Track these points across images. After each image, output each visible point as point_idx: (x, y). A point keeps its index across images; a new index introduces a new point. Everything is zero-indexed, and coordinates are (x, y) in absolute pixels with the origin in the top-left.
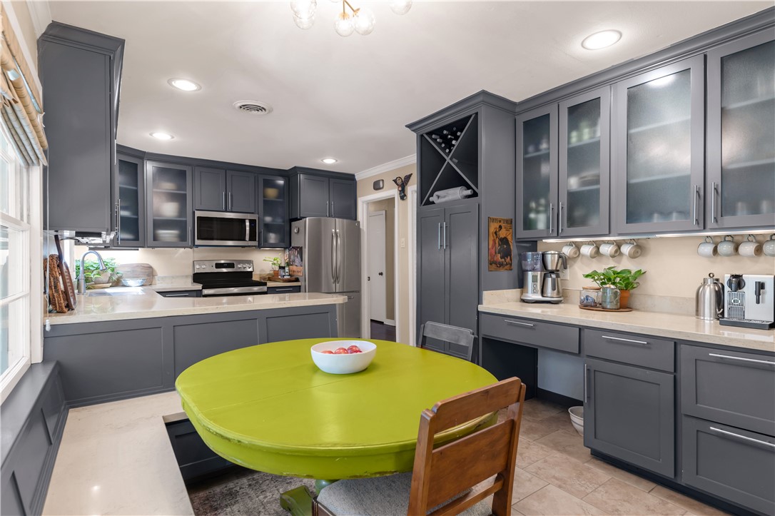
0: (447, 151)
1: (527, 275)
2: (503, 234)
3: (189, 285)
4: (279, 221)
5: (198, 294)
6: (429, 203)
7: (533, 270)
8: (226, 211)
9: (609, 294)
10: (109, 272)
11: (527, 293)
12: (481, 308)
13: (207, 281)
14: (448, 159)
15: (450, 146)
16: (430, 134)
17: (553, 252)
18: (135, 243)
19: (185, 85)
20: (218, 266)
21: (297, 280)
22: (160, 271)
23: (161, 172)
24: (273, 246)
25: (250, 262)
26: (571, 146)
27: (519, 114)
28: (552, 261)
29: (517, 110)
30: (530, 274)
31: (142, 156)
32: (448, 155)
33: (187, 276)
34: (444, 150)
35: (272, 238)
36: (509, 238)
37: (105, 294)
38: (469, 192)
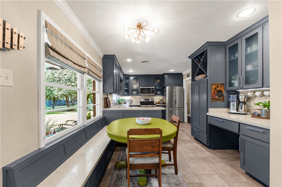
0: (199, 63)
1: (231, 103)
2: (219, 89)
3: (139, 104)
4: (160, 88)
5: (140, 106)
6: (195, 80)
7: (233, 101)
8: (147, 86)
9: (264, 112)
10: (124, 101)
11: (231, 110)
12: (207, 114)
13: (142, 103)
14: (199, 66)
15: (200, 61)
16: (195, 59)
17: (242, 95)
18: (128, 95)
19: (129, 60)
20: (146, 100)
21: (164, 104)
22: (134, 101)
23: (135, 79)
24: (159, 95)
25: (153, 99)
26: (247, 53)
27: (227, 45)
28: (242, 98)
29: (226, 44)
30: (232, 103)
31: (129, 76)
32: (199, 64)
33: (139, 102)
34: (198, 63)
35: (159, 92)
36: (223, 90)
37: (122, 105)
38: (205, 76)
